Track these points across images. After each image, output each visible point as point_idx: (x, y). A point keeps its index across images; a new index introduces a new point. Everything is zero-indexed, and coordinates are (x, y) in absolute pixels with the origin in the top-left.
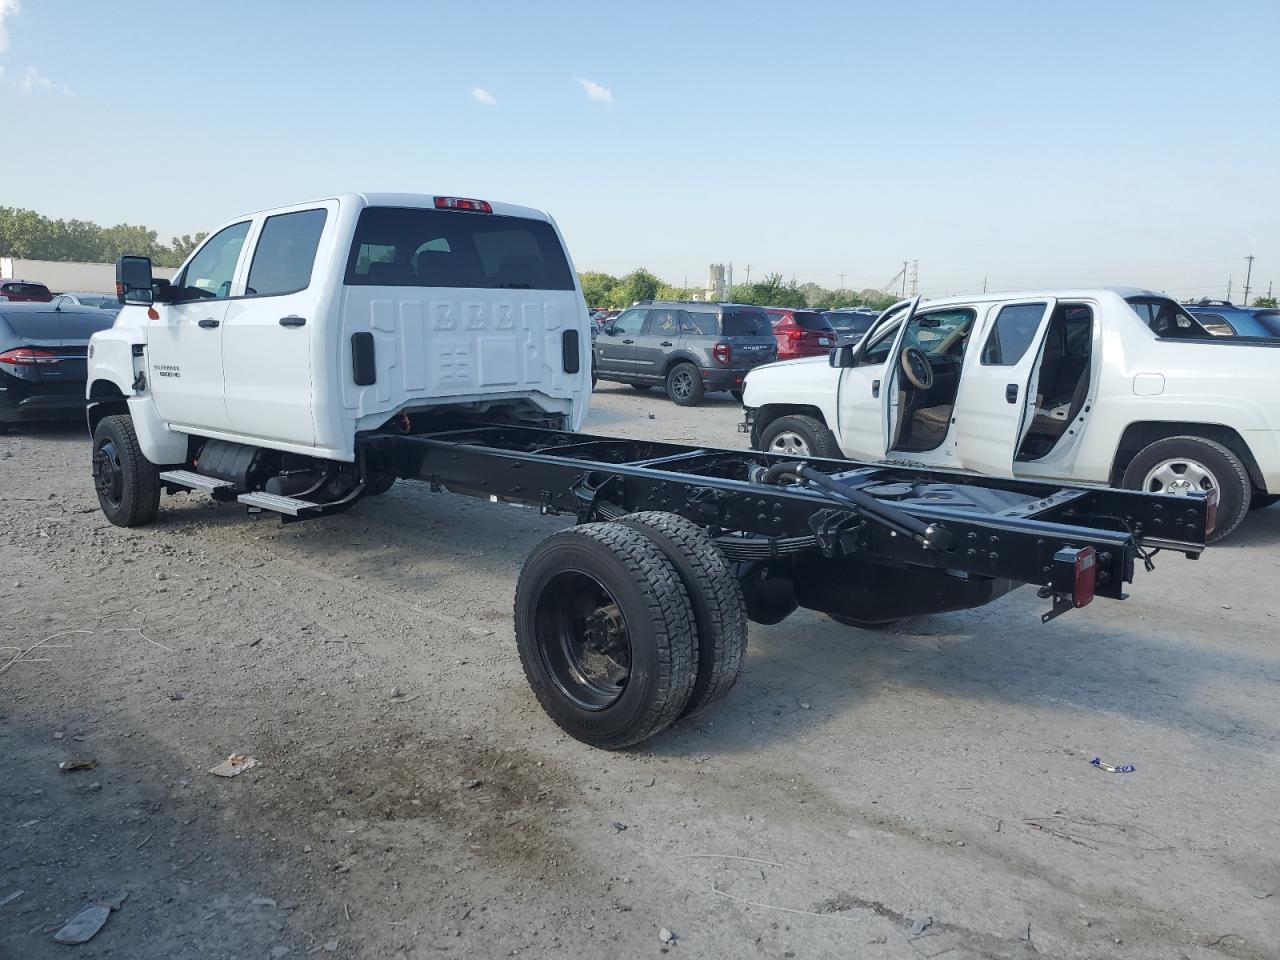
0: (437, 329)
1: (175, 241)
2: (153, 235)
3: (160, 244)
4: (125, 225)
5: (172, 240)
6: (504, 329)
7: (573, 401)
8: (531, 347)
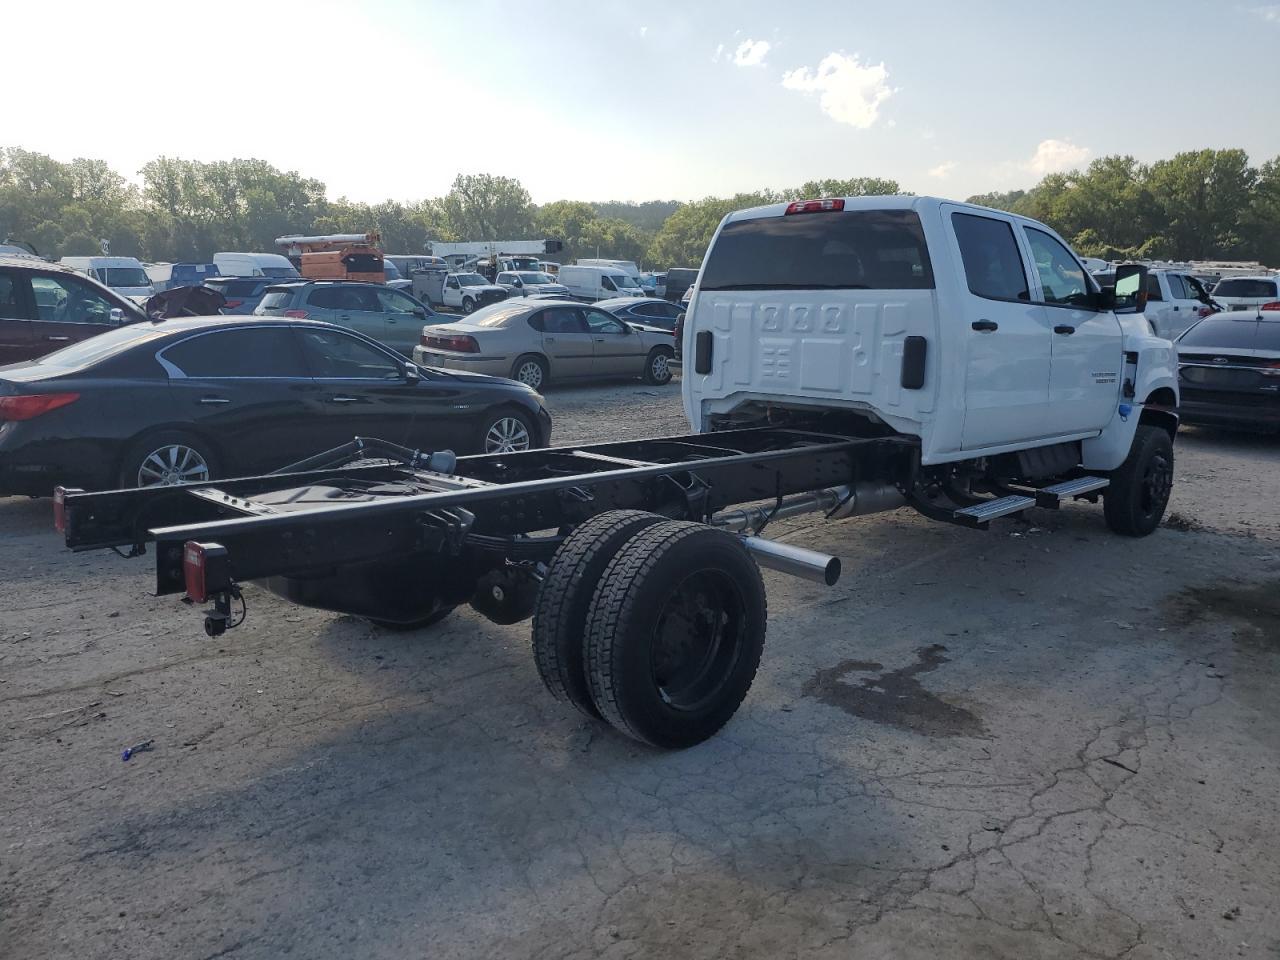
0: (764, 330)
6: (830, 332)
7: (920, 423)
8: (860, 354)
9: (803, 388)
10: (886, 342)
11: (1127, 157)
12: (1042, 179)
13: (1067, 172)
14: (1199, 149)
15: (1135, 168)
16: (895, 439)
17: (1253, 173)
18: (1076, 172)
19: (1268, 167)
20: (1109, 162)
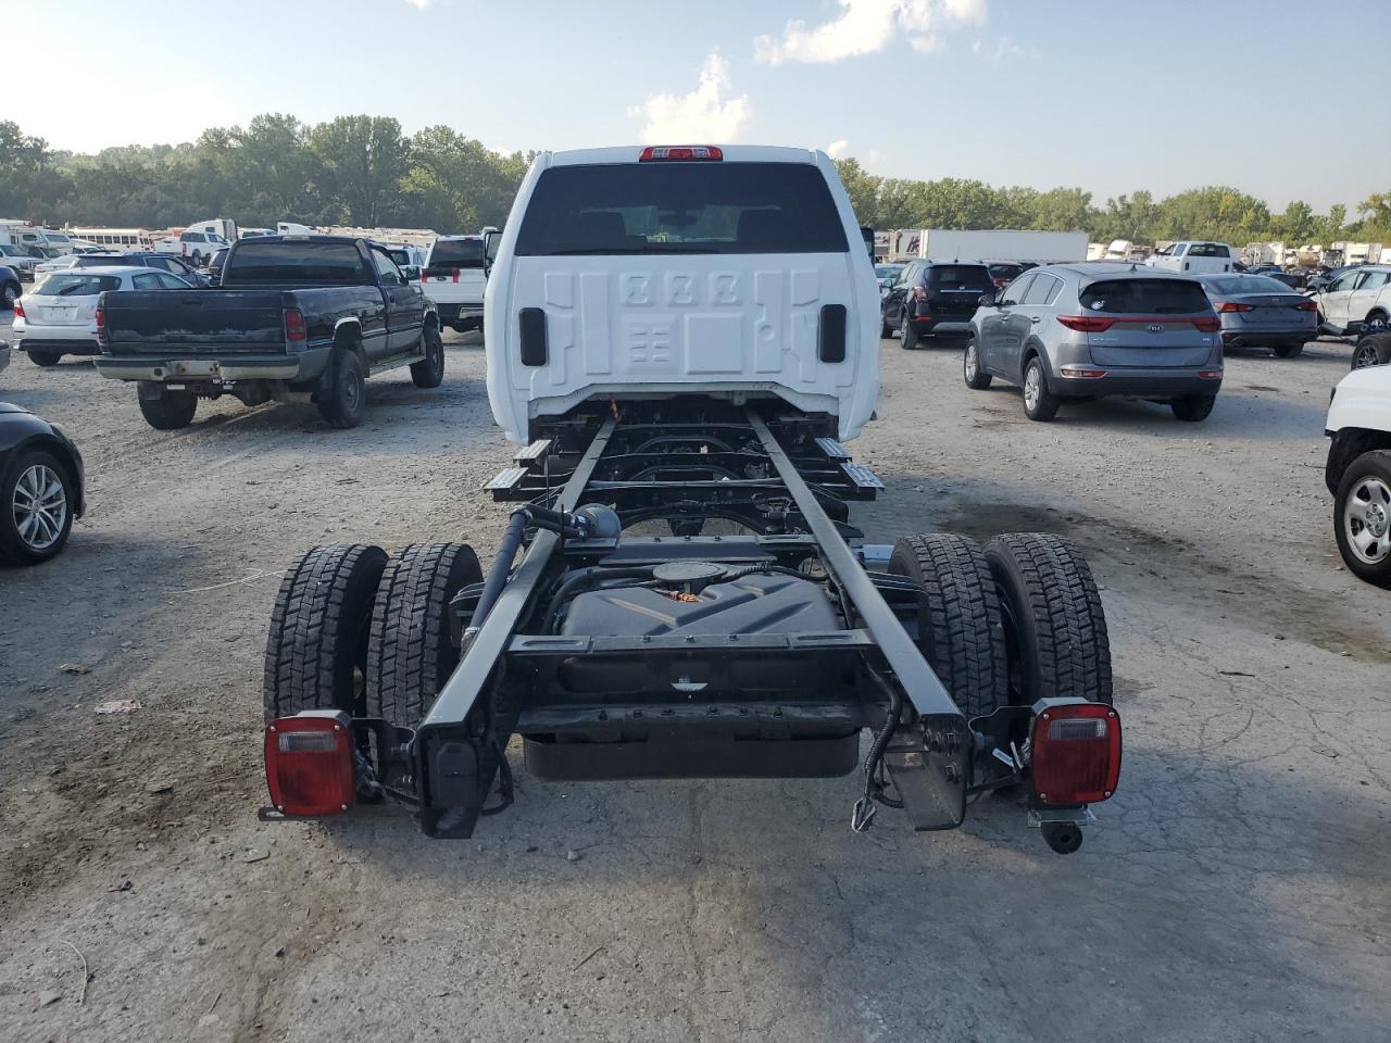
0: (629, 305)
1: (1110, 201)
2: (1088, 197)
3: (1094, 206)
4: (1062, 188)
5: (1106, 202)
6: (723, 305)
7: (837, 399)
8: (765, 328)
9: (691, 373)
10: (795, 314)
11: (288, 116)
12: (201, 134)
13: (228, 128)
14: (357, 114)
15: (298, 129)
16: (800, 419)
17: (407, 142)
18: (237, 128)
19: (418, 136)
20: (270, 119)
